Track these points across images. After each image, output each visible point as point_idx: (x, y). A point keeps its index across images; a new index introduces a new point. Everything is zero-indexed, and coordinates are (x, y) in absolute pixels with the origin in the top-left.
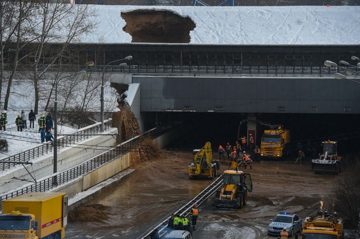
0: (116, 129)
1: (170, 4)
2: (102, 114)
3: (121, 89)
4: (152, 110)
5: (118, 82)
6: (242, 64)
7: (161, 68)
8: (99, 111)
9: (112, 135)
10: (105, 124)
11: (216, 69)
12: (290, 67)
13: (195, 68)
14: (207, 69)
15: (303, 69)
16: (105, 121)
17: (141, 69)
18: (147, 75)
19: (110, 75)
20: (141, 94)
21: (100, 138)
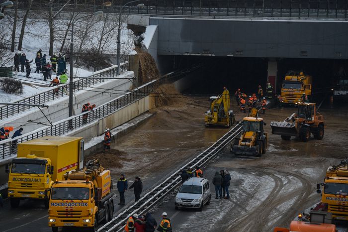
0: (132, 73)
2: (119, 56)
3: (138, 30)
4: (170, 54)
5: (135, 24)
6: (263, 6)
7: (179, 10)
8: (116, 53)
9: (129, 79)
10: (122, 67)
11: (237, 11)
12: (314, 10)
13: (215, 10)
14: (228, 11)
15: (328, 12)
16: (121, 64)
17: (159, 10)
18: (165, 17)
19: (127, 16)
20: (159, 37)
21: (117, 81)
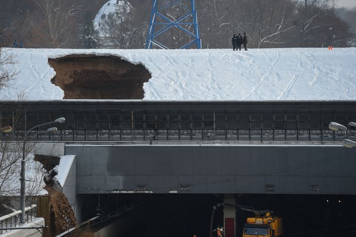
0: (42, 220)
1: (115, 47)
2: (23, 198)
3: (49, 163)
4: (93, 192)
5: (45, 154)
6: (214, 127)
7: (104, 134)
8: (19, 194)
9: (38, 229)
10: (27, 212)
11: (179, 134)
12: (280, 131)
13: (151, 133)
14: (168, 134)
15: (298, 134)
16: (26, 209)
17: (77, 135)
18: (86, 143)
19: (34, 145)
20: (78, 169)
21: (20, 233)
